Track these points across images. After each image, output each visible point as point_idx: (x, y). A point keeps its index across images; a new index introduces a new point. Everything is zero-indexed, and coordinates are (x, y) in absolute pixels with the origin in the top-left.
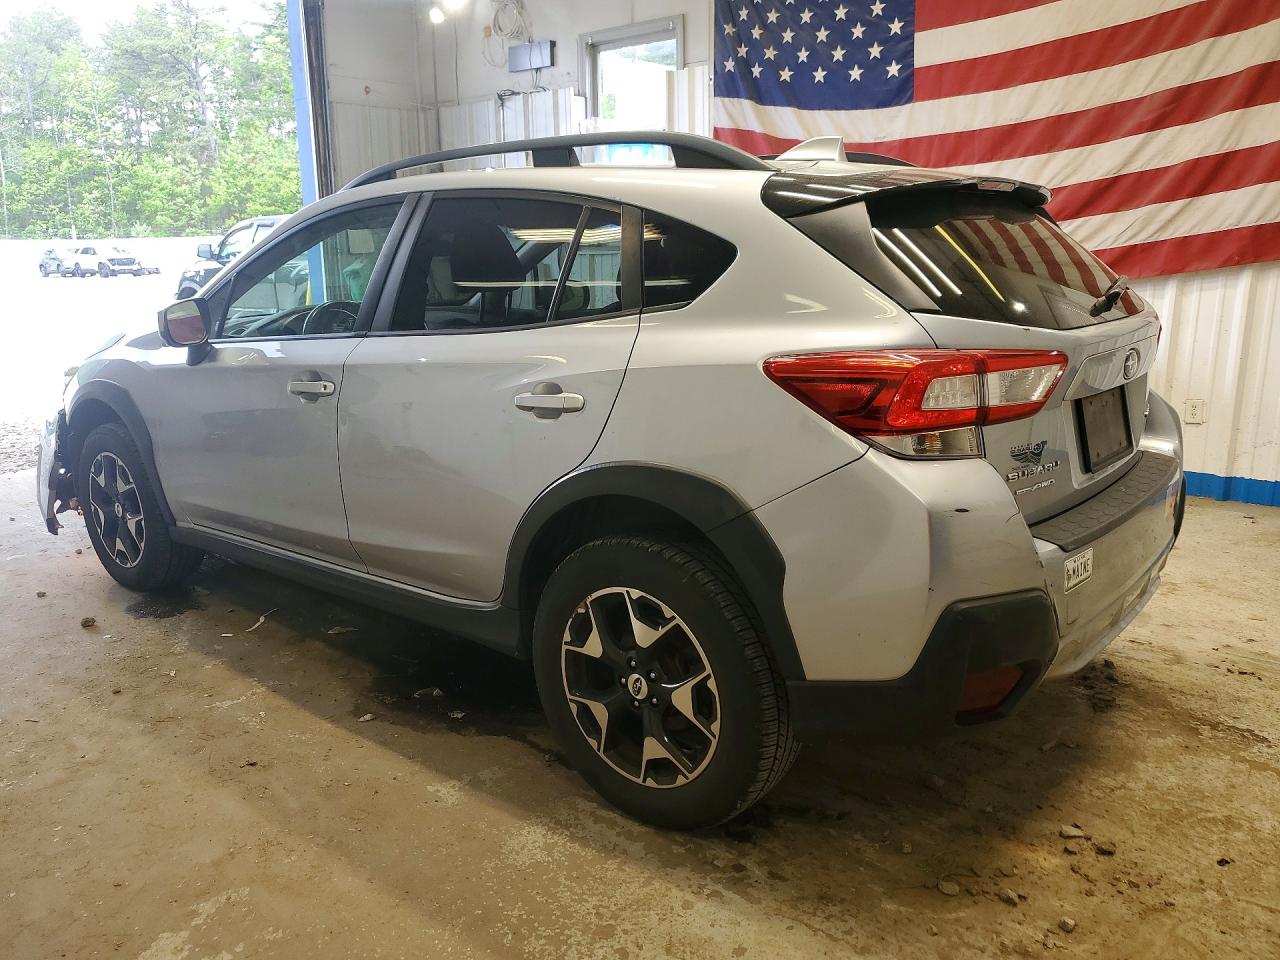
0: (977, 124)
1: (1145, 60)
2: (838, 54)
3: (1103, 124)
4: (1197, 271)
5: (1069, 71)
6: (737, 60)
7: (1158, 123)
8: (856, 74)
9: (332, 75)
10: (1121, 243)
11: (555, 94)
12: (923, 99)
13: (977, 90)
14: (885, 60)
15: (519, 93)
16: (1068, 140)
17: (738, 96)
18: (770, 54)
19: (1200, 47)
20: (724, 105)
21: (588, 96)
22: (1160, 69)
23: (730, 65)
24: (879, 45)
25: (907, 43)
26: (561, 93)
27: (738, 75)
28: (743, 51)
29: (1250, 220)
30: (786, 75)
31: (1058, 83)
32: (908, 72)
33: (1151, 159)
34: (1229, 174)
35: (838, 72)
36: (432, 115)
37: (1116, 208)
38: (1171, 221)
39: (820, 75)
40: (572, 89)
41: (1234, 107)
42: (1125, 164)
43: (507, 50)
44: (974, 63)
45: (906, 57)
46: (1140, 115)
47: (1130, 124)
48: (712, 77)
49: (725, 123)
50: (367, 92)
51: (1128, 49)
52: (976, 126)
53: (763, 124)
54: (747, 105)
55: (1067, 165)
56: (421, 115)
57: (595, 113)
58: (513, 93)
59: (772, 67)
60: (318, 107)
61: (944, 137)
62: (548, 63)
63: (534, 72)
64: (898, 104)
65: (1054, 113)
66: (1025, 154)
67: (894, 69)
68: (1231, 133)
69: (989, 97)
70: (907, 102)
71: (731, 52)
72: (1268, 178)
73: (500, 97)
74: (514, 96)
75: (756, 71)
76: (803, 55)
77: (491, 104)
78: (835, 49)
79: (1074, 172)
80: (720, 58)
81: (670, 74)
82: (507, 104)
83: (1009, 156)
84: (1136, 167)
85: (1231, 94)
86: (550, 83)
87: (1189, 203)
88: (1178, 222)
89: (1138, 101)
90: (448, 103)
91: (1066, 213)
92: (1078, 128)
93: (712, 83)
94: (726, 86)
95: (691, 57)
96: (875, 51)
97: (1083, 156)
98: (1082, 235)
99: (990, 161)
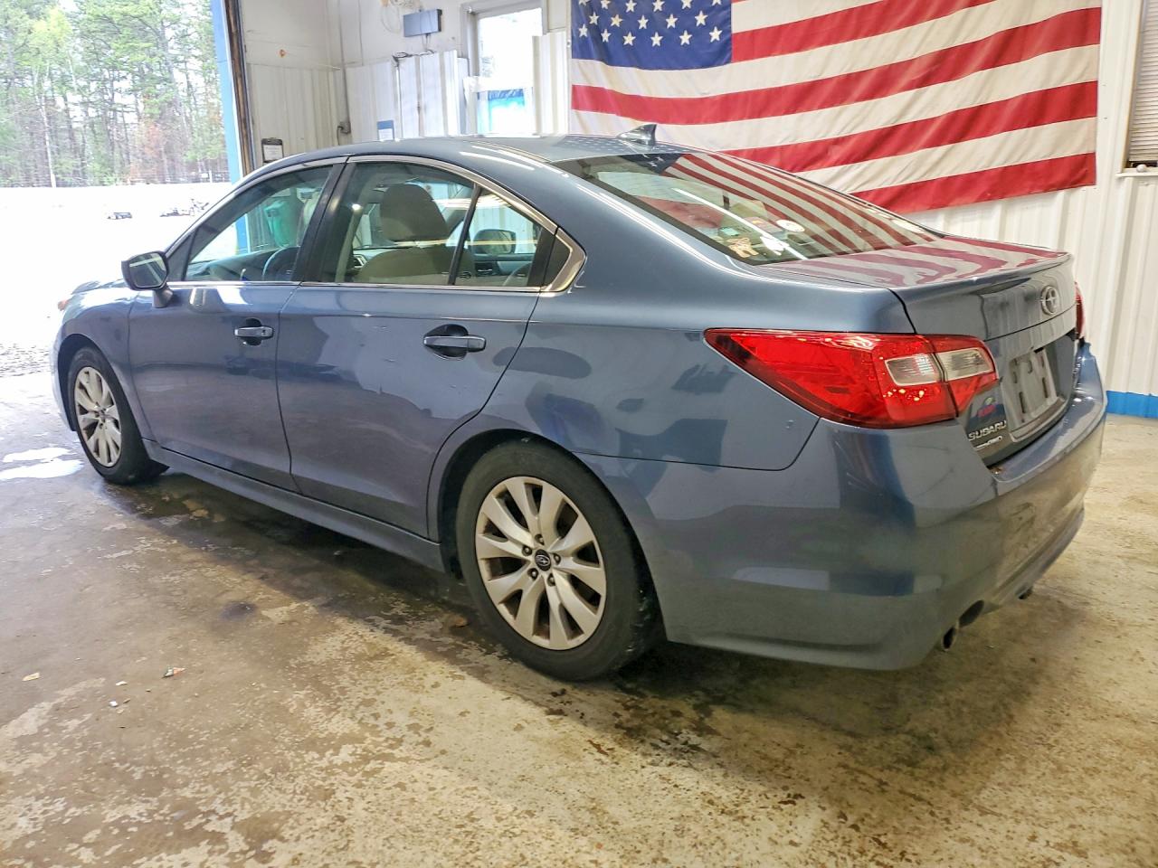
0: (783, 81)
1: (915, 27)
2: (671, 22)
3: (883, 82)
4: (958, 205)
5: (854, 37)
6: (590, 27)
7: (925, 81)
8: (685, 38)
9: (249, 40)
10: (898, 183)
11: (442, 56)
12: (740, 60)
13: (783, 52)
14: (708, 26)
15: (411, 56)
16: (856, 94)
17: (590, 57)
18: (616, 21)
19: (957, 16)
20: (579, 66)
21: (470, 57)
22: (926, 36)
23: (584, 31)
24: (704, 14)
25: (725, 12)
26: (446, 54)
27: (590, 39)
28: (594, 19)
29: (998, 163)
30: (629, 39)
31: (847, 46)
32: (728, 36)
33: (921, 112)
34: (982, 125)
35: (671, 37)
36: (340, 74)
37: (895, 153)
38: (937, 163)
39: (656, 40)
40: (455, 52)
41: (984, 67)
42: (902, 114)
43: (401, 18)
44: (779, 30)
45: (725, 23)
46: (913, 74)
47: (904, 81)
48: (570, 41)
49: (581, 82)
50: (282, 55)
51: (901, 18)
52: (782, 83)
53: (611, 82)
54: (598, 65)
55: (856, 116)
56: (331, 74)
57: (477, 73)
58: (407, 56)
59: (618, 33)
60: (238, 68)
61: (755, 94)
62: (436, 29)
63: (424, 37)
64: (719, 65)
65: (845, 72)
66: (822, 106)
67: (715, 35)
68: (982, 89)
70: (727, 63)
71: (584, 18)
72: (1011, 127)
73: (396, 59)
74: (407, 58)
75: (606, 36)
76: (643, 23)
77: (389, 64)
78: (669, 17)
79: (861, 122)
80: (576, 25)
81: (535, 39)
82: (402, 65)
83: (809, 109)
84: (909, 118)
85: (981, 56)
86: (438, 46)
87: (953, 147)
88: (943, 164)
89: (910, 62)
90: (353, 63)
91: (854, 158)
92: (864, 85)
93: (569, 46)
94: (581, 49)
95: (553, 24)
96: (701, 19)
97: (868, 108)
98: (868, 175)
99: (794, 112)
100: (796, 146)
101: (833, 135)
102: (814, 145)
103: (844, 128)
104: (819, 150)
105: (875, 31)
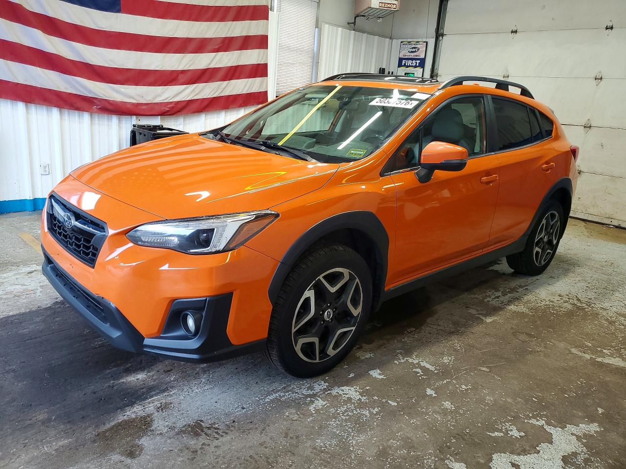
1: (213, 23)
4: (231, 108)
5: (188, 19)
7: (218, 50)
10: (210, 96)
12: (127, 13)
13: (153, 16)
16: (191, 49)
29: (245, 91)
31: (186, 23)
33: (216, 63)
37: (207, 82)
42: (210, 63)
46: (214, 45)
47: (210, 47)
52: (154, 34)
55: (191, 61)
64: (111, 12)
65: (185, 36)
66: (175, 52)
68: (238, 58)
69: (159, 21)
70: (117, 12)
79: (192, 64)
83: (168, 52)
84: (213, 65)
87: (229, 82)
88: (226, 89)
89: (211, 39)
91: (191, 81)
92: (192, 46)
97: (195, 58)
98: (197, 91)
99: (161, 52)
100: (163, 71)
101: (180, 68)
102: (172, 72)
103: (185, 66)
104: (175, 75)
105: (197, 19)
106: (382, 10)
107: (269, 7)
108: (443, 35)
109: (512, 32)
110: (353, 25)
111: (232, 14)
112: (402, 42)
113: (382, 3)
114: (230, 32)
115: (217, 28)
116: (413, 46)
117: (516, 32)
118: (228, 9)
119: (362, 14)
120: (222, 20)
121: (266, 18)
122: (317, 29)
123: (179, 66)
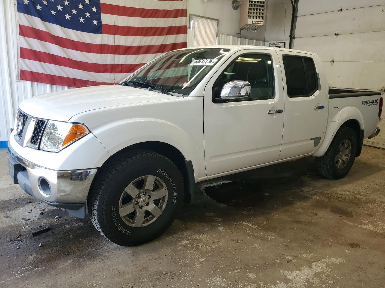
1: (154, 37)
2: (74, 12)
3: (147, 50)
5: (140, 35)
7: (158, 52)
8: (82, 20)
12: (105, 34)
14: (92, 18)
16: (141, 52)
17: (31, 15)
18: (45, 3)
20: (24, 16)
23: (26, 2)
24: (89, 13)
25: (99, 15)
27: (31, 6)
31: (139, 38)
32: (100, 24)
35: (75, 17)
39: (68, 17)
45: (99, 19)
47: (153, 50)
49: (26, 24)
51: (151, 33)
52: (120, 44)
53: (47, 28)
54: (37, 19)
55: (141, 59)
59: (46, 8)
61: (112, 46)
64: (97, 33)
65: (139, 45)
66: (133, 54)
67: (95, 22)
69: (123, 37)
70: (101, 33)
75: (39, 7)
76: (60, 8)
78: (73, 10)
83: (129, 54)
89: (154, 46)
92: (143, 50)
93: (16, 6)
94: (25, 9)
96: (88, 15)
97: (144, 57)
99: (125, 54)
100: (126, 65)
101: (136, 63)
102: (131, 65)
103: (139, 61)
104: (132, 67)
105: (145, 35)
106: (254, 25)
107: (188, 26)
108: (294, 38)
109: (335, 35)
110: (239, 34)
111: (165, 31)
112: (270, 43)
113: (254, 21)
114: (164, 42)
115: (157, 40)
116: (277, 45)
117: (338, 34)
118: (163, 29)
119: (244, 28)
120: (160, 34)
121: (186, 32)
122: (217, 38)
123: (134, 62)
